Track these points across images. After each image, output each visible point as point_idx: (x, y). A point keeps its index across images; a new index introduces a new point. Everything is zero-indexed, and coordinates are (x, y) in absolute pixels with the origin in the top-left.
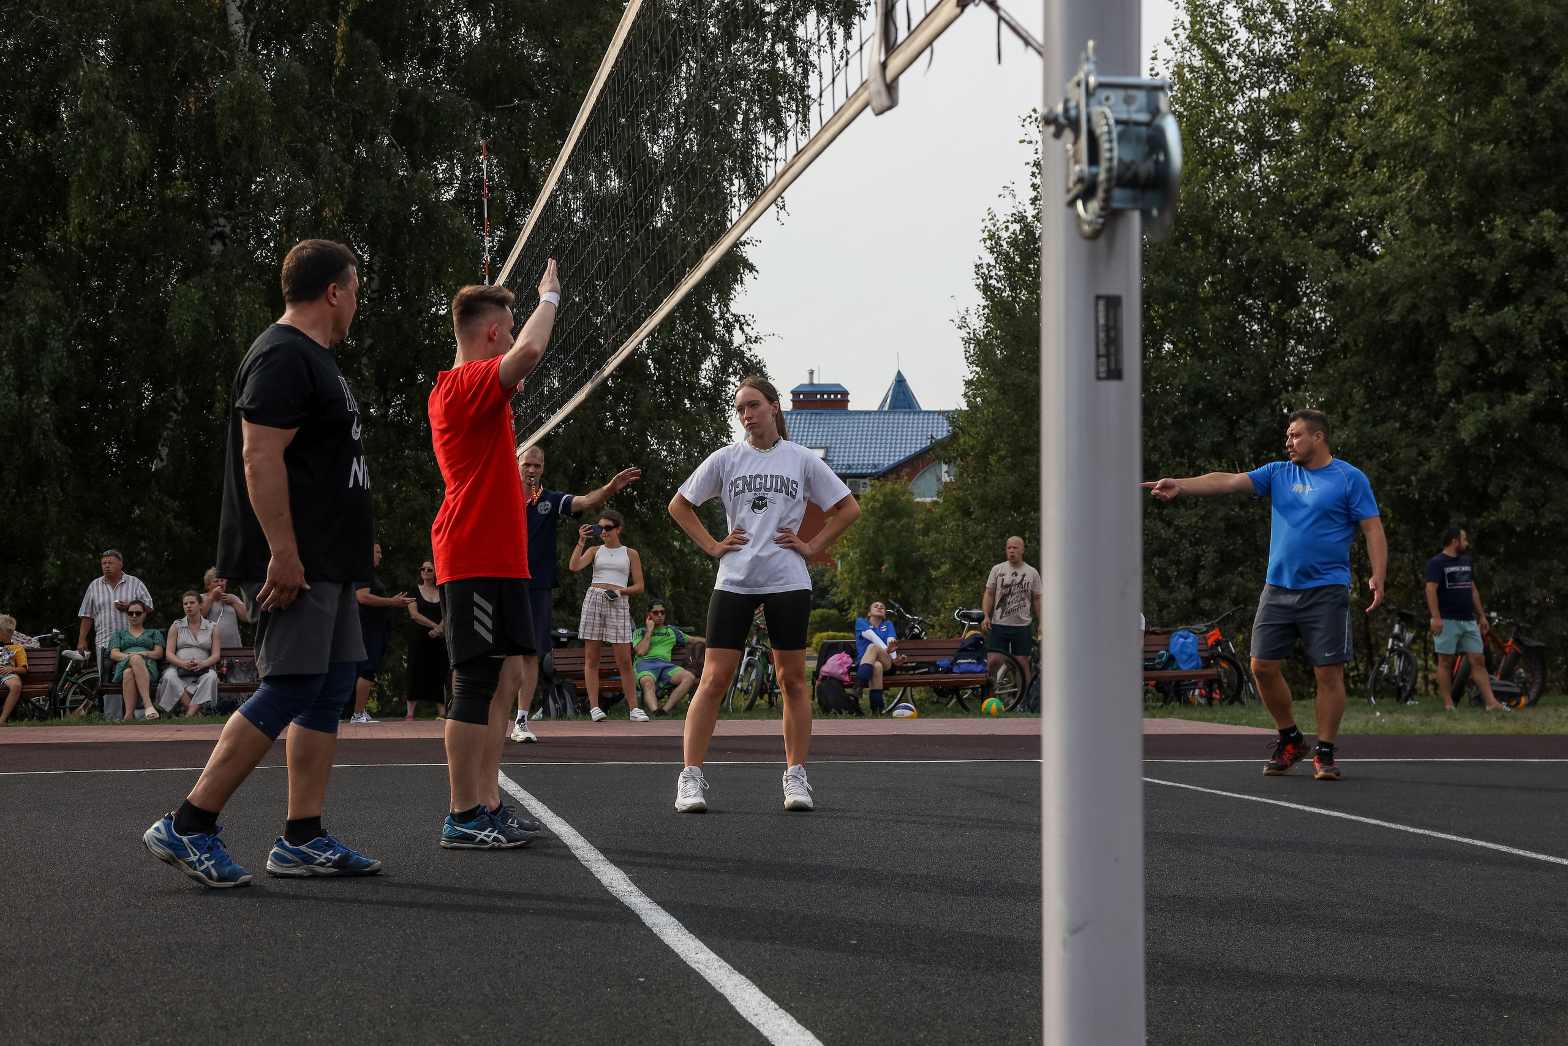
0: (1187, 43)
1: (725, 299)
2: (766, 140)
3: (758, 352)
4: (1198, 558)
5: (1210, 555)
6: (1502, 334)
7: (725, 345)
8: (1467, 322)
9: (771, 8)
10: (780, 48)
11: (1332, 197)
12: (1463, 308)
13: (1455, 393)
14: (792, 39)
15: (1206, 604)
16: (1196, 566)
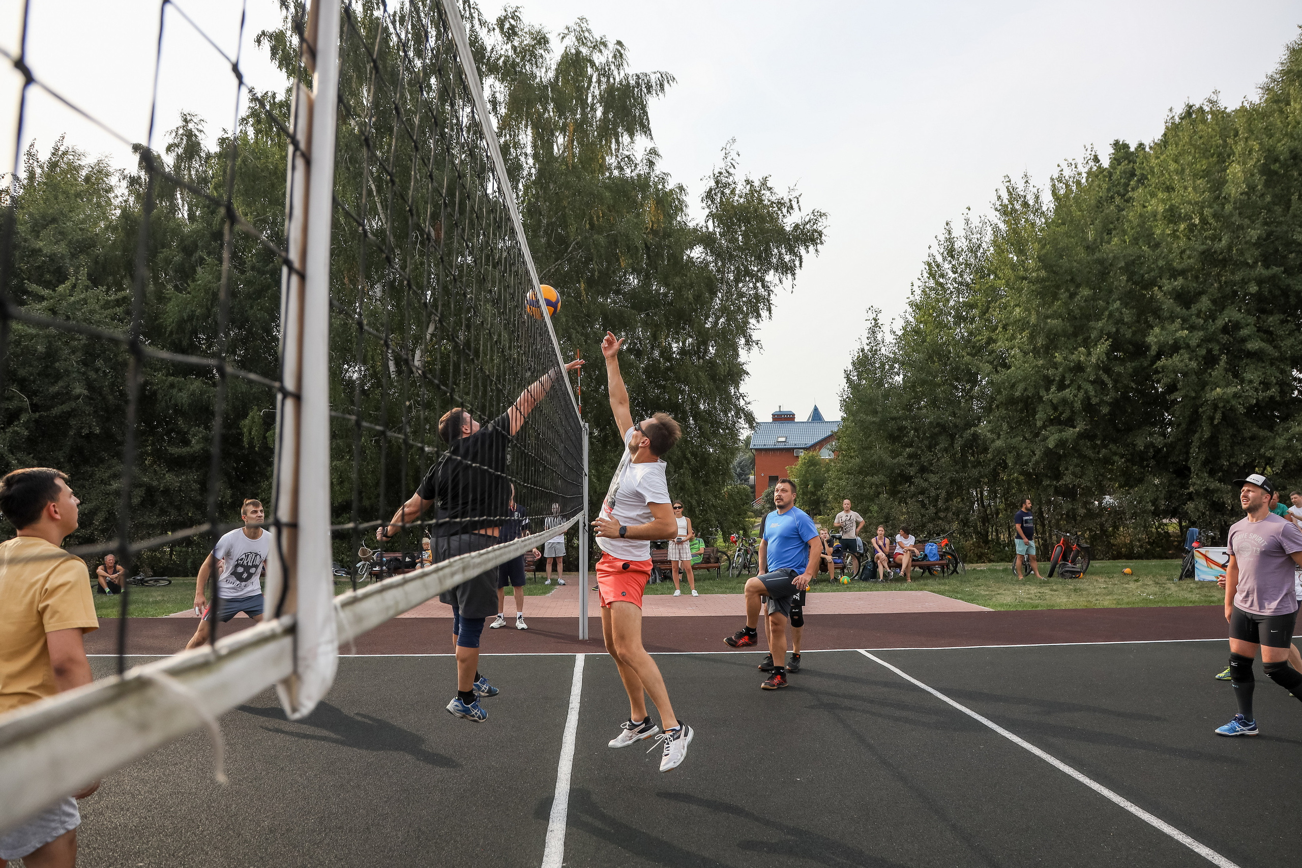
0: (927, 280)
1: (737, 387)
2: (752, 321)
3: (750, 408)
4: (938, 496)
5: (943, 494)
6: (1064, 401)
7: (736, 406)
8: (1050, 396)
9: (756, 269)
10: (759, 285)
11: (990, 341)
12: (1048, 390)
13: (1044, 427)
14: (762, 280)
15: (942, 515)
16: (936, 498)
